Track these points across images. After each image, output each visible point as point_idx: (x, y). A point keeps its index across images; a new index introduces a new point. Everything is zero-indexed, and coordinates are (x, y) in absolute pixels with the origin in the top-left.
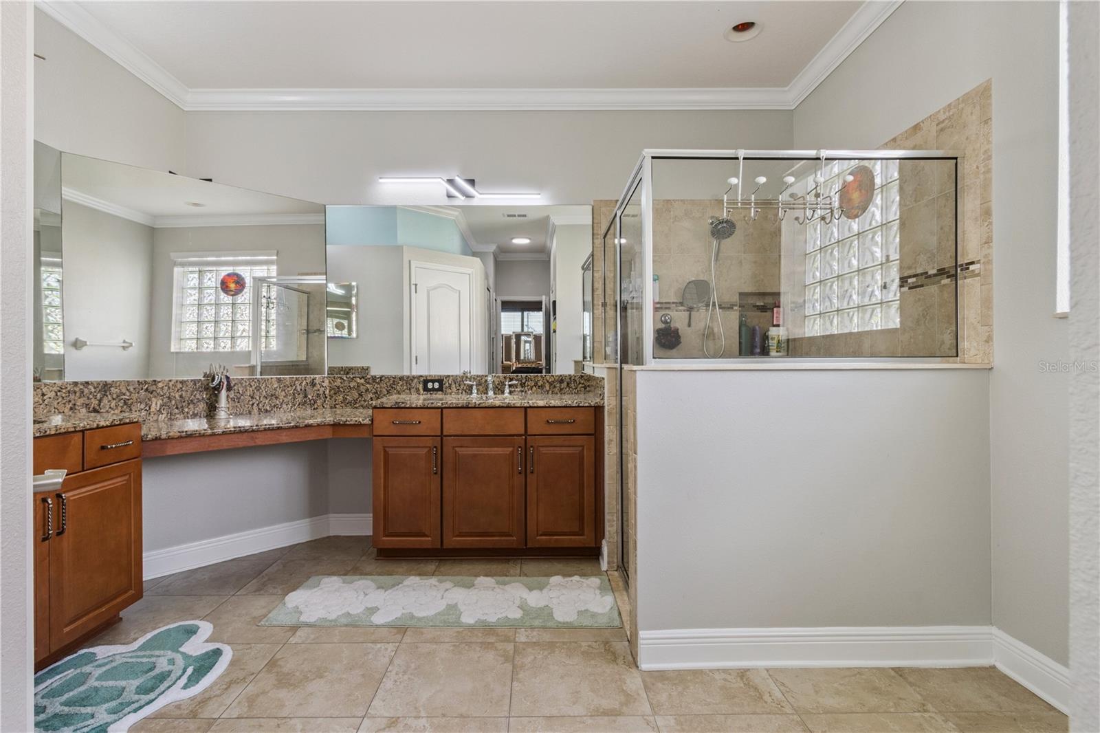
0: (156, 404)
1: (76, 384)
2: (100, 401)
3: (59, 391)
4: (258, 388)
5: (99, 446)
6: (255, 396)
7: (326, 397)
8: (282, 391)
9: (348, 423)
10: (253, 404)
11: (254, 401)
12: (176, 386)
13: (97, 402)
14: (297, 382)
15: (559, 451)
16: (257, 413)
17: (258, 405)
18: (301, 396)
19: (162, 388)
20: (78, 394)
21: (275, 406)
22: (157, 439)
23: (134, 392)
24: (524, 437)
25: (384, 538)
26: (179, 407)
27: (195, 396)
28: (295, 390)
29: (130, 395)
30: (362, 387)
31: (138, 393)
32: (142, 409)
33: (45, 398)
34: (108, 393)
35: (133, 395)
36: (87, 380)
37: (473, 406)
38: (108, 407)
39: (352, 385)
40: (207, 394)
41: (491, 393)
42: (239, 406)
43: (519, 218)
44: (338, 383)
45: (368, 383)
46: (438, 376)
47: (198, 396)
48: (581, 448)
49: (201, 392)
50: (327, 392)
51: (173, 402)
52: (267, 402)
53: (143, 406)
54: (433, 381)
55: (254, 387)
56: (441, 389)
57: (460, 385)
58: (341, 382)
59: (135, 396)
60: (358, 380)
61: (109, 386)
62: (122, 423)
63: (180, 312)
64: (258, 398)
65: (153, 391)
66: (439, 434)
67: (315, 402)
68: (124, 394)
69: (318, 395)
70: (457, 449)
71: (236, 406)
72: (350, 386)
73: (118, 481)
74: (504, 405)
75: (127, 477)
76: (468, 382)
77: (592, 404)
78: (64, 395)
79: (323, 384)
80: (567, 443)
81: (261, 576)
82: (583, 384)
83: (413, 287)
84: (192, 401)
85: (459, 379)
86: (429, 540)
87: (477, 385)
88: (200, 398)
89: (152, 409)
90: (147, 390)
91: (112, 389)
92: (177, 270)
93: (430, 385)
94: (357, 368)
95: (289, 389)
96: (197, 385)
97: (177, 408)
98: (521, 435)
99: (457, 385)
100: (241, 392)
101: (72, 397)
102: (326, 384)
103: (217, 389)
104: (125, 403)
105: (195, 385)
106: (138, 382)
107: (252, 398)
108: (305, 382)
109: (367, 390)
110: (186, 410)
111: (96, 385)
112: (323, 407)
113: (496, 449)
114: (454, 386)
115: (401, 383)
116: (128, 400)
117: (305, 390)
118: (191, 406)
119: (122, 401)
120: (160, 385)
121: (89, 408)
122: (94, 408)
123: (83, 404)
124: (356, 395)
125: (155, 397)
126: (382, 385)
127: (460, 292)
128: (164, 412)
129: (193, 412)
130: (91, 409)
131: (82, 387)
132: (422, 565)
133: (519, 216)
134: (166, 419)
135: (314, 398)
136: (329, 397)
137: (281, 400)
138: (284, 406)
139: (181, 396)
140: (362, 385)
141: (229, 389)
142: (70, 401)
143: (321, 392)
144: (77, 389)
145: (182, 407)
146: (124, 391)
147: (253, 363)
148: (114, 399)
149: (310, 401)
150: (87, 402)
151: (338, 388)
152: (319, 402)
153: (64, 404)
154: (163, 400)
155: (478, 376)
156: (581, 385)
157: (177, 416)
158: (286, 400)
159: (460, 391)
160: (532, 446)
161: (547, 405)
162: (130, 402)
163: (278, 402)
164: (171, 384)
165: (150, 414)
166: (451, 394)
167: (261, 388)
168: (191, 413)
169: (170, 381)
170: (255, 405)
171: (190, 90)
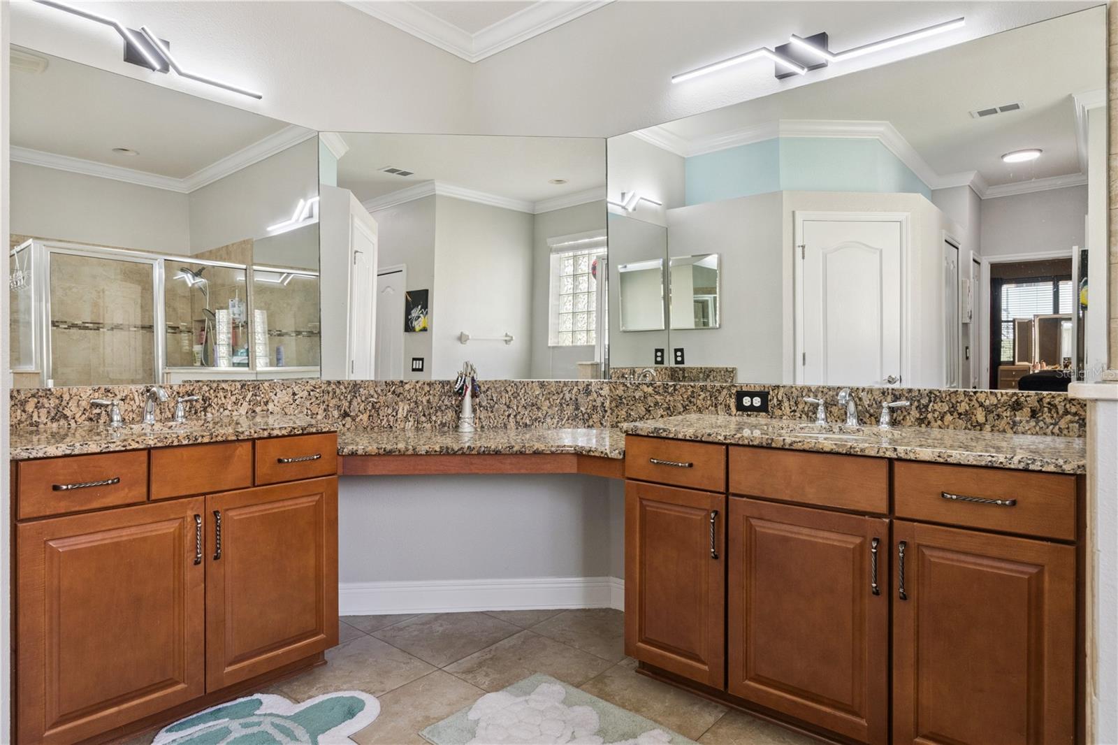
0: (403, 409)
1: (329, 383)
2: (350, 403)
3: (312, 391)
4: (515, 395)
5: (276, 459)
6: (512, 405)
7: (606, 411)
8: (545, 399)
9: (592, 454)
10: (509, 416)
11: (511, 411)
12: (423, 389)
13: (348, 404)
14: (565, 389)
15: (970, 563)
16: (514, 428)
17: (515, 416)
18: (572, 407)
19: (409, 391)
20: (331, 395)
21: (536, 419)
22: (353, 454)
23: (381, 394)
24: (887, 520)
25: (640, 644)
26: (426, 414)
27: (443, 402)
28: (562, 398)
29: (378, 398)
30: (649, 398)
31: (386, 395)
32: (389, 415)
33: (296, 397)
34: (357, 395)
35: (381, 397)
36: (338, 379)
37: (779, 445)
38: (357, 410)
39: (638, 394)
40: (456, 400)
41: (852, 422)
42: (493, 417)
43: (1006, 113)
44: (620, 391)
45: (658, 393)
46: (760, 386)
47: (446, 402)
48: (1033, 570)
49: (449, 396)
50: (607, 404)
51: (420, 408)
52: (526, 413)
53: (390, 411)
54: (752, 395)
55: (510, 393)
56: (764, 408)
57: (796, 404)
58: (624, 391)
59: (382, 399)
60: (645, 388)
61: (358, 386)
62: (305, 432)
63: (557, 303)
64: (515, 408)
65: (400, 393)
66: (722, 489)
67: (590, 417)
68: (372, 397)
69: (594, 407)
70: (754, 522)
71: (490, 417)
72: (634, 397)
73: (306, 502)
74: (840, 450)
75: (317, 498)
76: (811, 400)
77: (1068, 468)
78: (317, 395)
79: (600, 392)
80: (995, 552)
81: (488, 649)
82: (1075, 414)
83: (799, 251)
84: (439, 407)
85: (795, 393)
86: (705, 671)
87: (827, 405)
88: (449, 404)
89: (399, 415)
90: (394, 392)
91: (361, 390)
92: (553, 257)
93: (746, 401)
94: (718, 370)
95: (555, 397)
96: (446, 388)
97: (424, 415)
98: (879, 516)
99: (792, 403)
100: (495, 399)
101: (326, 397)
102: (605, 392)
103: (460, 393)
104: (373, 407)
105: (444, 388)
106: (386, 382)
107: (508, 407)
108: (575, 389)
109: (656, 404)
110: (434, 418)
111: (346, 385)
112: (601, 424)
113: (826, 534)
114: (786, 404)
115: (703, 395)
116: (376, 403)
117: (577, 400)
118: (439, 413)
119: (370, 404)
120: (407, 387)
121: (341, 410)
122: (344, 411)
123: (336, 405)
124: (642, 410)
125: (402, 401)
126: (676, 397)
127: (881, 251)
128: (411, 419)
129: (441, 422)
130: (342, 411)
131: (334, 387)
132: (696, 709)
133: (1003, 109)
134: (413, 428)
135: (589, 411)
136: (609, 411)
137: (545, 412)
138: (548, 420)
139: (428, 401)
140: (650, 395)
141: (474, 395)
142: (324, 402)
143: (598, 404)
144: (330, 389)
145: (430, 414)
146: (372, 392)
147: (597, 360)
148: (362, 401)
149: (583, 415)
150: (339, 404)
151: (621, 398)
152: (596, 417)
153: (318, 404)
154: (410, 405)
155: (829, 389)
156: (1069, 417)
157: (425, 425)
158: (550, 412)
159: (798, 414)
160: (903, 543)
161: (941, 460)
162: (377, 406)
163: (540, 415)
164: (418, 386)
165: (397, 420)
166: (781, 417)
167: (519, 395)
168: (439, 423)
169: (417, 382)
170: (512, 416)
171: (473, 36)
